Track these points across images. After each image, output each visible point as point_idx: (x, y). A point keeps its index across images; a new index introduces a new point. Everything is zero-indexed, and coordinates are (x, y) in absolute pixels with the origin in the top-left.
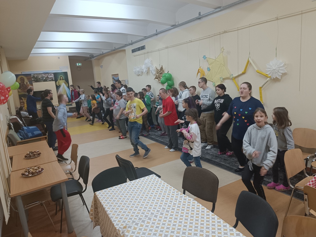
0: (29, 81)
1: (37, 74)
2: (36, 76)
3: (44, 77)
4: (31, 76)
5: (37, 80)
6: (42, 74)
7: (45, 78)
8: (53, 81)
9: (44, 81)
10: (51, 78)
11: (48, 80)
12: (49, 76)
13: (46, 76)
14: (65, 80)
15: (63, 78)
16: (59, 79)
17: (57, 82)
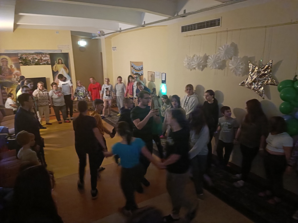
0: (15, 64)
1: (26, 54)
4: (18, 56)
5: (26, 62)
6: (33, 54)
7: (37, 60)
9: (36, 64)
10: (46, 60)
11: (41, 64)
12: (44, 58)
13: (39, 57)
14: (65, 64)
15: (62, 61)
16: (56, 63)
17: (53, 66)
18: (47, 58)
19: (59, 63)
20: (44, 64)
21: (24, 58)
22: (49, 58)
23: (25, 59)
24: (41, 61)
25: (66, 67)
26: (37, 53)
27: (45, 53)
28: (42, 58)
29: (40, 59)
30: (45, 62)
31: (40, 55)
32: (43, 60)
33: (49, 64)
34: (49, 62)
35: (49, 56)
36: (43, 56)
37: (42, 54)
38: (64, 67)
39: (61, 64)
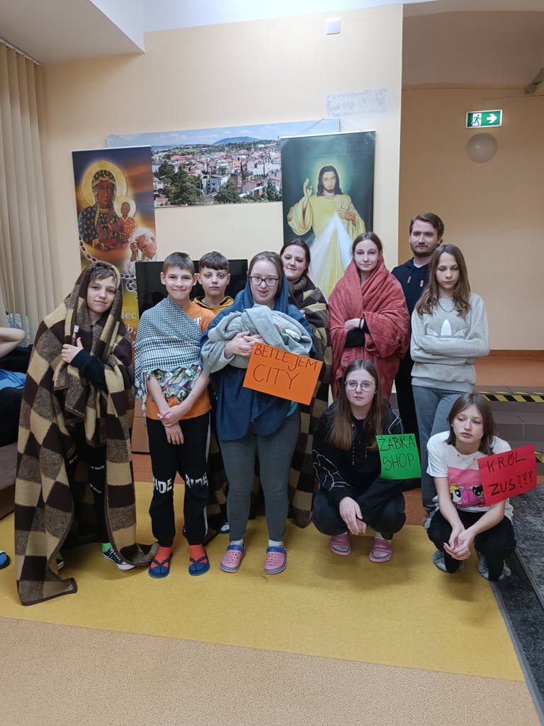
0: (138, 198)
1: (184, 151)
2: (180, 168)
3: (223, 171)
4: (151, 162)
5: (183, 190)
6: (210, 149)
7: (225, 180)
8: (270, 199)
9: (222, 199)
10: (264, 176)
11: (242, 196)
12: (256, 166)
13: (238, 163)
14: (351, 197)
15: (340, 177)
16: (309, 189)
17: (291, 208)
18: (270, 167)
19: (321, 190)
20: (255, 198)
21: (176, 170)
22: (279, 167)
23: (181, 173)
24: (244, 183)
25: (355, 212)
26: (230, 144)
27: (261, 142)
28: (246, 169)
29: (239, 171)
30: (259, 185)
31: (242, 151)
32: (250, 177)
33: (275, 196)
34: (274, 188)
35: (279, 155)
36: (252, 156)
37: (250, 144)
38: (345, 211)
39: (332, 194)
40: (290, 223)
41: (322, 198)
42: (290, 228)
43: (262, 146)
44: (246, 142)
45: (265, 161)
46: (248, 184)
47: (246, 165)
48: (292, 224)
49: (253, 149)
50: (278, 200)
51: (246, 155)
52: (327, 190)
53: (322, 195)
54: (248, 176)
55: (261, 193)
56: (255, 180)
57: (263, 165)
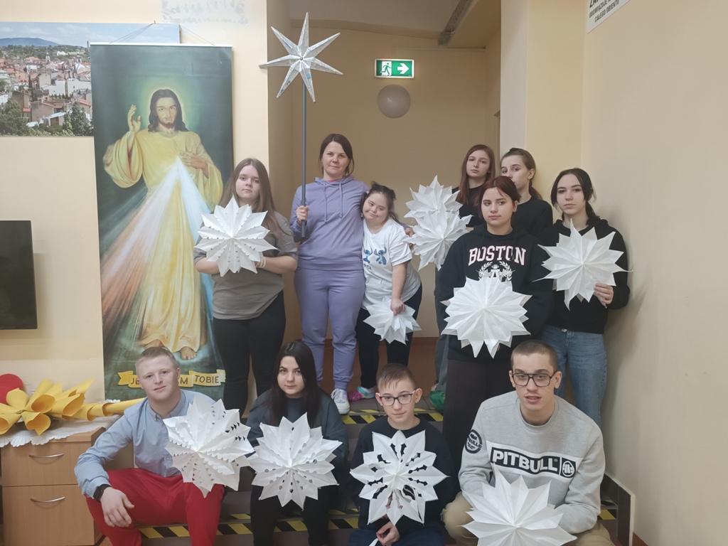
7: (3, 99)
8: (77, 127)
10: (67, 98)
11: (31, 125)
12: (53, 82)
13: (24, 76)
14: (201, 136)
15: (182, 106)
16: (137, 121)
17: (109, 147)
18: (75, 85)
19: (155, 123)
20: (52, 129)
22: (88, 86)
24: (34, 106)
25: (206, 157)
26: (10, 47)
27: (61, 48)
28: (38, 86)
29: (26, 88)
30: (58, 110)
31: (31, 59)
32: (44, 97)
33: (85, 127)
34: (82, 117)
35: (87, 68)
36: (47, 67)
37: (43, 50)
38: (190, 155)
39: (170, 130)
40: (108, 169)
41: (156, 135)
42: (108, 177)
43: (63, 53)
44: (37, 45)
45: (67, 76)
46: (41, 108)
47: (37, 80)
48: (112, 171)
49: (48, 58)
50: (89, 135)
51: (37, 64)
52: (163, 124)
53: (156, 131)
54: (41, 96)
55: (61, 122)
56: (52, 103)
57: (64, 82)
